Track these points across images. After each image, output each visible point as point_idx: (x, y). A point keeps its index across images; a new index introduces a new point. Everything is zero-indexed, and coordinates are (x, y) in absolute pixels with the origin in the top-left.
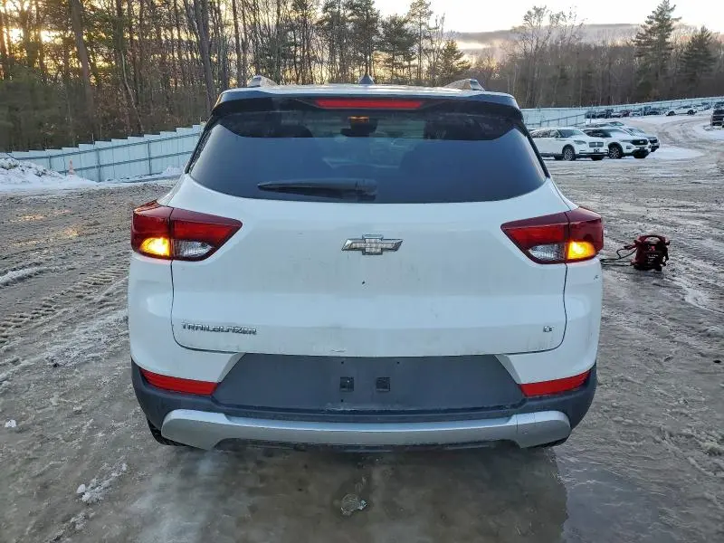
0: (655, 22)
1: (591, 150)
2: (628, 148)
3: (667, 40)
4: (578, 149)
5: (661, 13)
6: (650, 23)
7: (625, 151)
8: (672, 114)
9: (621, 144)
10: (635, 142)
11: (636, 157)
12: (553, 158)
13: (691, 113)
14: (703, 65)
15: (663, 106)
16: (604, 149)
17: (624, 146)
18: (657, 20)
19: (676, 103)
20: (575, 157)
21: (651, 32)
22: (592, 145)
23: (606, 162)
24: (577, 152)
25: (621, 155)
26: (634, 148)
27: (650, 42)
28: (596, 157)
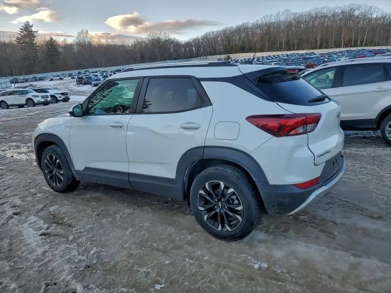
0: (25, 32)
1: (43, 100)
2: (60, 97)
3: (34, 42)
4: (36, 100)
5: (26, 27)
6: (22, 32)
7: (59, 99)
8: (52, 80)
9: (56, 95)
10: (63, 94)
11: (64, 102)
12: (17, 107)
13: (61, 79)
14: (56, 56)
15: (44, 76)
16: (49, 99)
17: (58, 96)
18: (25, 31)
19: (54, 74)
20: (35, 105)
21: (24, 37)
22: (43, 97)
23: (51, 106)
24: (36, 102)
25: (57, 101)
26: (63, 97)
27: (25, 42)
28: (46, 103)
